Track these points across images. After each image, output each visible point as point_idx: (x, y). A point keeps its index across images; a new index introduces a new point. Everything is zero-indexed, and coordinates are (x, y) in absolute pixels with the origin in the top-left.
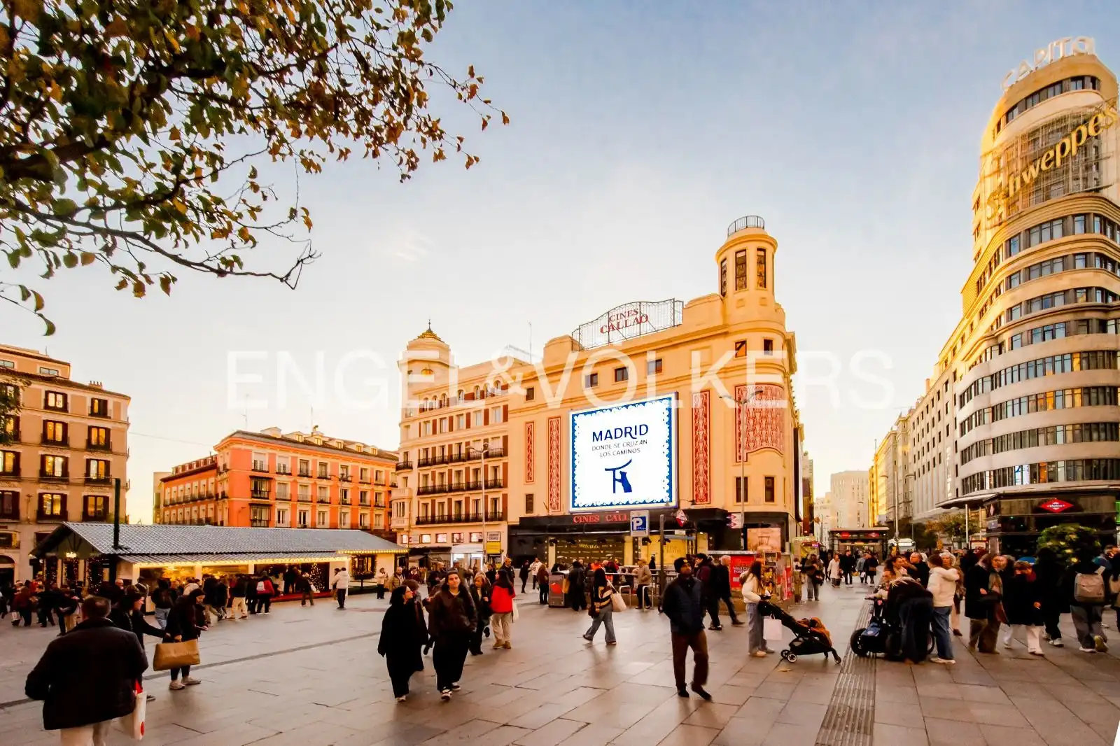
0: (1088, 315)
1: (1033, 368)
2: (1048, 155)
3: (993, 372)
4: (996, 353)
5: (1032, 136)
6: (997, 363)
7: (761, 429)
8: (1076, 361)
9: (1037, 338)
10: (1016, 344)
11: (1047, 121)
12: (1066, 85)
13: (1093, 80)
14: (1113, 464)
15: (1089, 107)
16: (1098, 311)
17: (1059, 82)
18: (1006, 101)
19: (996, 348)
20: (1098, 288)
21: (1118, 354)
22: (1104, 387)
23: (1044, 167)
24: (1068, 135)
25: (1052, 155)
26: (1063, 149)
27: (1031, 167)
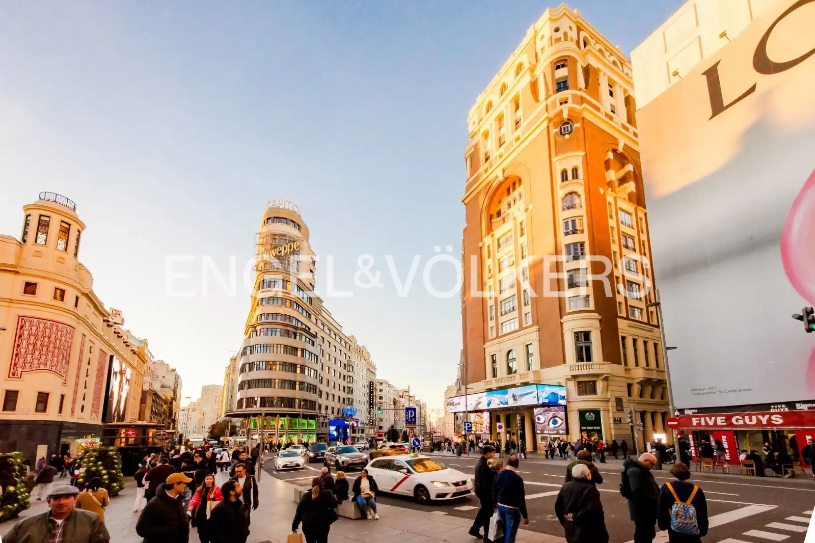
0: (289, 328)
1: (267, 347)
2: (279, 249)
3: (252, 344)
4: (254, 335)
5: (274, 236)
6: (254, 341)
7: (40, 354)
8: (282, 349)
9: (270, 333)
10: (262, 333)
11: (281, 233)
12: (289, 221)
13: (299, 225)
14: (292, 401)
15: (296, 237)
16: (293, 328)
17: (286, 219)
18: (268, 213)
19: (255, 333)
20: (294, 317)
21: (299, 349)
22: (291, 364)
23: (277, 253)
24: (287, 244)
25: (281, 249)
26: (285, 249)
27: (273, 251)
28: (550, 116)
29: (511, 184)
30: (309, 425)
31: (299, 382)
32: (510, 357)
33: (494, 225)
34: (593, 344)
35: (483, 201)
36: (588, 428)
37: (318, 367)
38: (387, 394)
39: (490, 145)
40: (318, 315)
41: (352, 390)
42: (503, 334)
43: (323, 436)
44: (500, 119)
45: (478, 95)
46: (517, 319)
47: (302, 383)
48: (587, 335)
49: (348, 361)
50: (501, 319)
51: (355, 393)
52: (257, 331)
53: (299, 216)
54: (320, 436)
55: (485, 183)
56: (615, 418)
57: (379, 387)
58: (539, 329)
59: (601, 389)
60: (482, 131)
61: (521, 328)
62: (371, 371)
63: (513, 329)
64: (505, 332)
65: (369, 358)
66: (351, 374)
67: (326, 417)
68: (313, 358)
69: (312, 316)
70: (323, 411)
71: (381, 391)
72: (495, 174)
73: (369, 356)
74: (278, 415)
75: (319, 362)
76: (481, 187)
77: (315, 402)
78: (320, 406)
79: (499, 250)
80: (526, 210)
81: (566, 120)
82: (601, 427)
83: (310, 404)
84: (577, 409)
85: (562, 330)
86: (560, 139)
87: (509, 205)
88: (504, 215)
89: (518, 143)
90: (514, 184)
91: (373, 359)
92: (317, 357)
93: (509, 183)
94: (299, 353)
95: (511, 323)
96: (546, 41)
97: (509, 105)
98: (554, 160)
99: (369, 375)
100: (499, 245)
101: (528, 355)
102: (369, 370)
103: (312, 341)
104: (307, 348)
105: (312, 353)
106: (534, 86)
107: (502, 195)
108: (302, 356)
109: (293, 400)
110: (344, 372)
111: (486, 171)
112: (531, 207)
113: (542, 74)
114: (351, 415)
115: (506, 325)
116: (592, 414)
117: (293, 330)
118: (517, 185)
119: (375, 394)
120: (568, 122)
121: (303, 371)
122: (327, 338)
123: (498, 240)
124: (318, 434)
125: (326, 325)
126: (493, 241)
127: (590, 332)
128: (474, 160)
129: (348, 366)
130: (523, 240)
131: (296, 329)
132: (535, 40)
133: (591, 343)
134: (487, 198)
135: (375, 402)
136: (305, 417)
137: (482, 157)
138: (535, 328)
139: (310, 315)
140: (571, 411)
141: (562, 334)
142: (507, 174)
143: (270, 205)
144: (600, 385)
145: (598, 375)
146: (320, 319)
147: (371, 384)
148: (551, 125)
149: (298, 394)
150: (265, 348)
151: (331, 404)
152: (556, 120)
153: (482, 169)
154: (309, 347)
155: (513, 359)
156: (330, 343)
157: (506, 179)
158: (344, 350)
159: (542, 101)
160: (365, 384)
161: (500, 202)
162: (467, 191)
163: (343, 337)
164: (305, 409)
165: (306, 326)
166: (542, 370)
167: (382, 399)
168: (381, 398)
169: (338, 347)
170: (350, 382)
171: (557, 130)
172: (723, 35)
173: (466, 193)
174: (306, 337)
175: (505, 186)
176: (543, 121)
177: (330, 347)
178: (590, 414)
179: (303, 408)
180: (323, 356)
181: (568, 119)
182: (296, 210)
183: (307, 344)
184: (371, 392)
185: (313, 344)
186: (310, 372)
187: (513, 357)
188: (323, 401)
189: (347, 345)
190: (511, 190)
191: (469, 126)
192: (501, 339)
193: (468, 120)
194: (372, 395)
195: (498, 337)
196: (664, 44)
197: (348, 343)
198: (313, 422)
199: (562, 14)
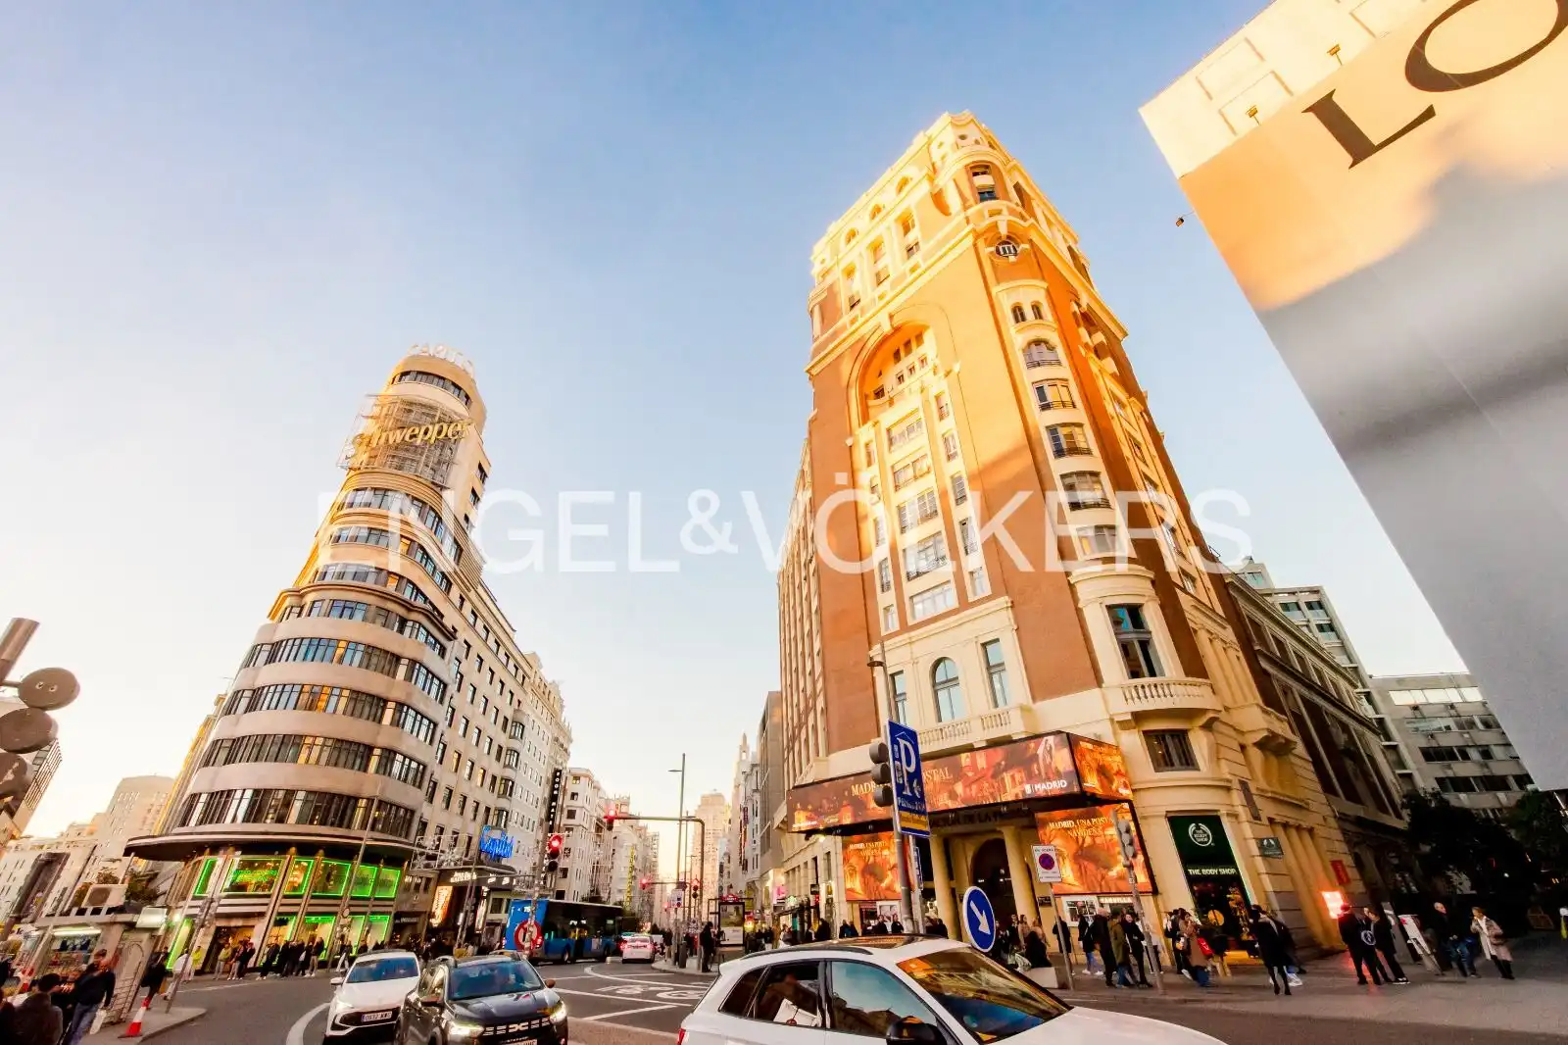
0: (390, 606)
1: (315, 648)
2: (413, 431)
3: (277, 639)
4: (294, 616)
5: (409, 406)
6: (289, 629)
8: (358, 656)
9: (336, 612)
10: (315, 611)
11: (425, 401)
12: (448, 384)
13: (467, 397)
14: (348, 803)
15: (456, 413)
16: (403, 606)
17: (444, 379)
18: (406, 363)
19: (297, 610)
20: (409, 581)
21: (403, 661)
22: (373, 696)
23: (407, 438)
24: (433, 424)
25: (416, 432)
26: (426, 433)
27: (398, 432)
28: (978, 229)
29: (901, 342)
30: (381, 883)
31: (384, 749)
32: (940, 677)
33: (872, 412)
34: (1153, 634)
35: (848, 370)
36: (1205, 871)
37: (439, 713)
38: (586, 805)
39: (862, 285)
40: (469, 590)
41: (512, 788)
42: (916, 622)
43: (414, 920)
44: (876, 249)
45: (831, 223)
46: (952, 585)
47: (389, 754)
48: (1134, 611)
49: (515, 711)
50: (910, 588)
51: (517, 794)
52: (302, 608)
53: (473, 380)
54: (404, 920)
55: (856, 336)
56: (1262, 840)
57: (571, 787)
58: (1012, 602)
59: (1206, 752)
60: (843, 265)
61: (964, 604)
62: (561, 745)
63: (942, 609)
64: (920, 617)
65: (562, 711)
66: (515, 744)
67: (433, 857)
68: (434, 688)
69: (454, 588)
70: (429, 841)
71: (574, 795)
72: (873, 323)
73: (562, 707)
74: (293, 850)
75: (447, 699)
76: (846, 345)
77: (413, 812)
78: (424, 825)
79: (893, 448)
80: (947, 374)
81: (1004, 239)
82: (1237, 869)
83: (400, 819)
84: (1163, 811)
85: (1075, 600)
86: (998, 261)
87: (901, 379)
88: (892, 395)
89: (915, 275)
90: (907, 344)
91: (568, 716)
92: (445, 686)
93: (897, 342)
94: (402, 671)
95: (934, 596)
96: (946, 148)
97: (893, 226)
98: (994, 290)
99: (556, 753)
100: (891, 441)
101: (992, 669)
102: (557, 740)
103: (441, 645)
104: (426, 661)
105: (434, 676)
106: (938, 199)
107: (884, 363)
108: (408, 678)
109: (352, 802)
110: (502, 739)
111: (853, 322)
112: (956, 368)
113: (953, 183)
114: (499, 857)
115: (923, 601)
116: (1203, 827)
117: (402, 611)
118: (914, 344)
119: (560, 803)
120: (1010, 239)
121: (397, 723)
122: (477, 645)
123: (889, 431)
124: (398, 915)
125: (482, 616)
126: (877, 434)
127: (1141, 606)
128: (827, 310)
129: (514, 725)
130: (949, 425)
131: (409, 610)
132: (928, 148)
133: (1150, 633)
134: (857, 366)
135: (557, 823)
136: (372, 856)
137: (844, 303)
138: (1004, 601)
139: (449, 584)
140: (1145, 818)
141: (1079, 611)
142: (897, 322)
143: (416, 351)
144: (1200, 743)
145: (1190, 714)
146: (470, 600)
147: (557, 774)
148: (981, 243)
149: (368, 783)
150: (312, 649)
151: (452, 821)
152: (990, 235)
153: (845, 319)
154: (430, 658)
155: (948, 681)
156: (482, 660)
157: (897, 330)
158: (510, 684)
159: (958, 214)
160: (544, 776)
161: (880, 374)
162: (813, 357)
163: (515, 653)
164: (382, 831)
165: (435, 608)
166: (1040, 704)
167: (574, 817)
168: (571, 814)
169: (500, 674)
170: (511, 767)
171: (993, 249)
172: (1335, 51)
173: (812, 360)
174: (428, 633)
175: (890, 347)
176: (966, 236)
177: (479, 671)
178: (1198, 828)
179: (373, 828)
180: (459, 690)
181: (1009, 237)
182: (470, 370)
183: (428, 648)
184: (553, 798)
185: (443, 652)
186: (417, 724)
187: (950, 677)
188: (433, 813)
189: (520, 672)
190: (902, 353)
191: (813, 265)
192: (913, 634)
193: (812, 258)
194: (554, 804)
195: (905, 627)
196: (1203, 91)
197: (522, 668)
198: (392, 875)
199: (968, 121)
